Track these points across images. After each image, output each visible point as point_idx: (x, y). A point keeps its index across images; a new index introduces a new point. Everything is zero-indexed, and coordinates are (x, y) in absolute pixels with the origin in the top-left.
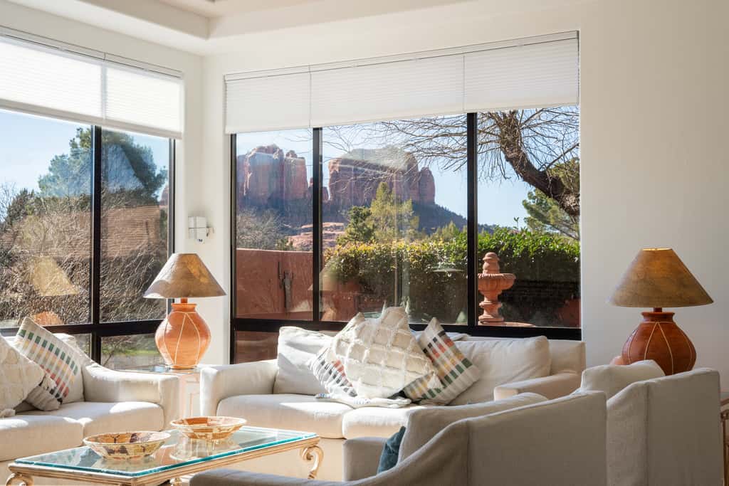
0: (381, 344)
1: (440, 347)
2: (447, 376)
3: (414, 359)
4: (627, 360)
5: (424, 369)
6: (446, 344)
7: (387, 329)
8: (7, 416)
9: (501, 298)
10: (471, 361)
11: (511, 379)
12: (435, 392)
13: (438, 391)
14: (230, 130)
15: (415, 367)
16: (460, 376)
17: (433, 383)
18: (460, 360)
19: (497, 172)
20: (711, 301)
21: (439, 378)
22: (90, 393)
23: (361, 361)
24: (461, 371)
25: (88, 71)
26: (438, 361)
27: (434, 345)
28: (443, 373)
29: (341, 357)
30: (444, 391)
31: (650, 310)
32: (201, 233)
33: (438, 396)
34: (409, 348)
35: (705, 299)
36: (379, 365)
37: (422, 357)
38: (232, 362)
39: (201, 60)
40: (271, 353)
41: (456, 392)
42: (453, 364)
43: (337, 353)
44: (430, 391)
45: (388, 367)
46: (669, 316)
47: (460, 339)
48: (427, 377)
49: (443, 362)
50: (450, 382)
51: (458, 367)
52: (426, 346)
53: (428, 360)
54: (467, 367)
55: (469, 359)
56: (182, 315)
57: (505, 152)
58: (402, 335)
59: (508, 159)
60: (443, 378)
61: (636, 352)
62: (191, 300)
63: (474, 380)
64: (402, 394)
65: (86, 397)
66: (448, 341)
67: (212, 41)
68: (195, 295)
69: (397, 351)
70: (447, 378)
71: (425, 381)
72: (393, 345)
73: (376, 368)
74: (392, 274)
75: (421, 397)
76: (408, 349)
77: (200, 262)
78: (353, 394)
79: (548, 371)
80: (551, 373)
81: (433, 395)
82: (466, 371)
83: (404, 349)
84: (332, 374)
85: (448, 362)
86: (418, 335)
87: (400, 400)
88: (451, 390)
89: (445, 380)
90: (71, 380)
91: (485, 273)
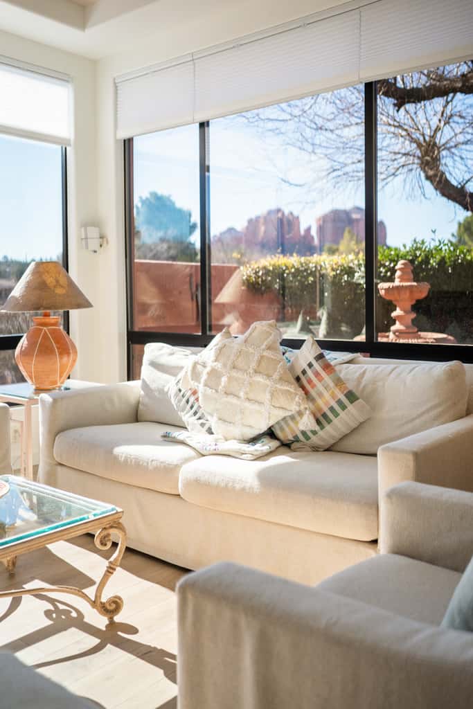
0: (241, 370)
1: (317, 374)
2: (325, 413)
3: (280, 390)
5: (295, 402)
6: (324, 369)
7: (251, 350)
10: (358, 394)
12: (310, 434)
13: (314, 433)
15: (283, 401)
16: (342, 414)
17: (307, 423)
18: (343, 393)
19: (418, 192)
21: (314, 416)
23: (217, 391)
24: (344, 407)
26: (313, 392)
27: (309, 372)
28: (320, 410)
29: (196, 384)
30: (321, 433)
32: (94, 244)
33: (314, 439)
34: (276, 376)
36: (238, 397)
37: (292, 388)
41: (337, 435)
42: (333, 398)
43: (192, 380)
44: (304, 433)
45: (249, 400)
47: (350, 362)
48: (300, 414)
49: (320, 395)
50: (329, 421)
51: (339, 402)
52: (299, 373)
53: (300, 392)
54: (352, 402)
55: (354, 391)
56: (41, 330)
57: (425, 172)
58: (268, 358)
59: (428, 178)
60: (319, 415)
63: (362, 420)
64: (271, 434)
66: (327, 367)
69: (259, 379)
70: (324, 415)
71: (298, 418)
72: (255, 372)
73: (234, 400)
75: (293, 439)
76: (274, 377)
78: (210, 432)
79: (465, 413)
80: (467, 414)
81: (308, 438)
82: (350, 407)
83: (269, 376)
84: (190, 404)
85: (327, 395)
88: (330, 433)
89: (321, 419)
91: (397, 283)
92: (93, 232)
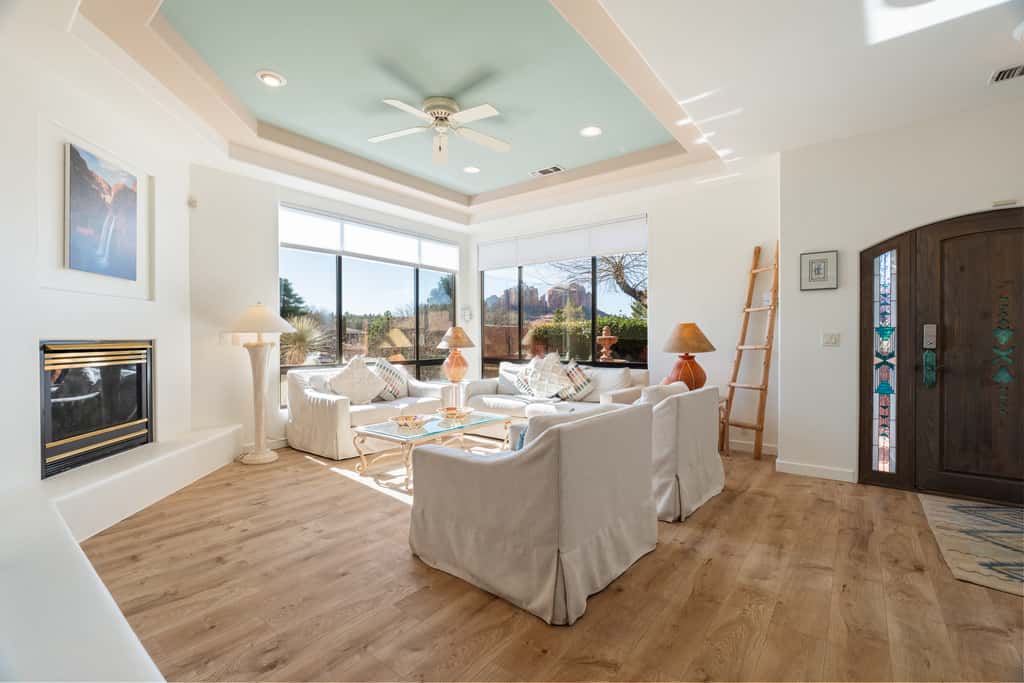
0: (546, 371)
1: (575, 373)
2: (579, 387)
3: (561, 379)
4: (670, 381)
5: (567, 383)
7: (550, 363)
8: (367, 404)
9: (611, 348)
10: (591, 380)
11: (609, 390)
12: (573, 395)
13: (575, 394)
14: (481, 270)
15: (563, 382)
16: (585, 387)
17: (572, 391)
18: (586, 379)
19: (613, 289)
20: (714, 350)
21: (575, 388)
22: (410, 393)
23: (536, 379)
24: (586, 385)
25: (413, 242)
26: (574, 379)
27: (573, 373)
28: (577, 386)
29: (527, 376)
30: (577, 394)
31: (683, 354)
32: (467, 318)
33: (574, 397)
35: (711, 348)
36: (545, 381)
37: (567, 378)
38: (483, 377)
39: (468, 237)
40: (496, 374)
41: (583, 395)
42: (582, 381)
43: (525, 374)
44: (570, 395)
45: (549, 382)
46: (692, 357)
47: (587, 369)
48: (569, 388)
49: (577, 380)
50: (580, 390)
51: (584, 383)
52: (569, 373)
53: (569, 379)
54: (589, 383)
56: (455, 356)
57: (617, 280)
58: (556, 366)
59: (618, 283)
61: (674, 376)
62: (459, 349)
63: (592, 389)
64: (557, 396)
65: (409, 395)
66: (579, 370)
67: (471, 226)
68: (460, 347)
69: (554, 374)
72: (552, 371)
74: (561, 336)
75: (566, 397)
76: (560, 373)
77: (463, 332)
78: (533, 395)
79: (630, 385)
80: (632, 386)
84: (523, 385)
85: (579, 381)
86: (565, 366)
87: (556, 399)
88: (580, 395)
89: (578, 389)
90: (401, 388)
91: (604, 336)
92: (467, 313)
